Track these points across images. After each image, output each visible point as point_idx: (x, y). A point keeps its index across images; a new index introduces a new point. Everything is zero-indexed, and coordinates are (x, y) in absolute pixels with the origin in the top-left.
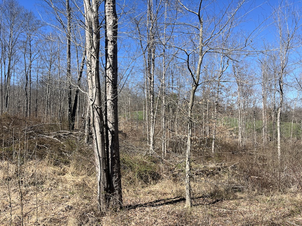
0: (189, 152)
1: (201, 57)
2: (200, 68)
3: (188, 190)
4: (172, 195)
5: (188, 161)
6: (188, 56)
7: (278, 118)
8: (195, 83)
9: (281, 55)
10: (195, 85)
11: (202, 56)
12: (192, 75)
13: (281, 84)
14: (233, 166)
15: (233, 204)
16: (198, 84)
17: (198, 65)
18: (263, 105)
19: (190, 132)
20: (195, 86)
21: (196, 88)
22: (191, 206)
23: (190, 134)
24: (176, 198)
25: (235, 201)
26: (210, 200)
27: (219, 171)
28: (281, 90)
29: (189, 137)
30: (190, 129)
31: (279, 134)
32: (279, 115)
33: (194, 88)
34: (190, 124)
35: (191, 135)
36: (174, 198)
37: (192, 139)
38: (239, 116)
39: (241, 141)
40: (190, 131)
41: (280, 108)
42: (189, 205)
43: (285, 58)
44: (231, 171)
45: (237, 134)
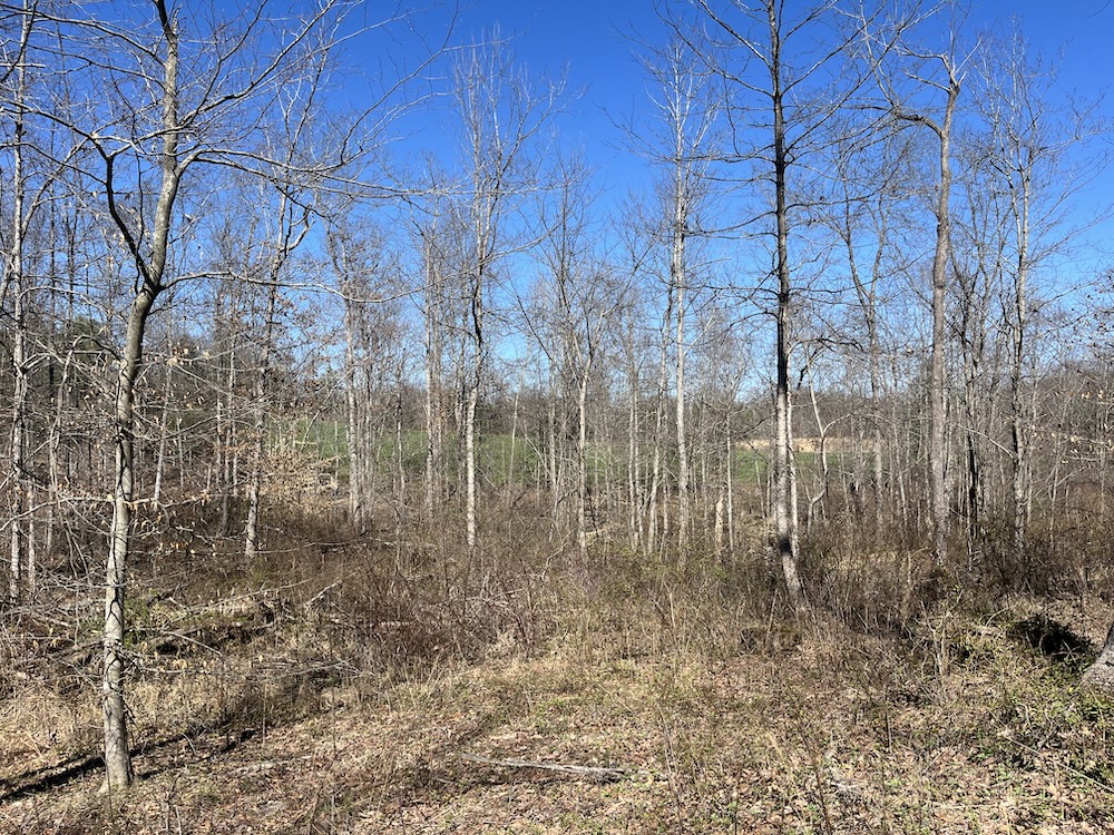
0: (121, 563)
1: (172, 176)
2: (167, 218)
3: (114, 721)
4: (53, 753)
5: (116, 600)
6: (110, 161)
7: (469, 420)
8: (148, 280)
9: (478, 217)
10: (147, 287)
11: (177, 172)
12: (132, 247)
13: (479, 313)
14: (320, 595)
15: (303, 736)
16: (162, 283)
17: (160, 209)
18: (429, 379)
19: (126, 480)
20: (144, 290)
21: (151, 302)
22: (129, 783)
23: (127, 489)
24: (68, 762)
25: (311, 722)
26: (216, 740)
27: (268, 622)
28: (478, 332)
29: (120, 501)
30: (126, 471)
31: (471, 474)
32: (473, 412)
33: (142, 299)
34: (125, 448)
35: (131, 495)
36: (61, 765)
37: (136, 507)
38: (351, 416)
39: (356, 504)
40: (124, 479)
41: (475, 390)
42: (121, 780)
43: (488, 228)
44: (312, 615)
45: (344, 480)
